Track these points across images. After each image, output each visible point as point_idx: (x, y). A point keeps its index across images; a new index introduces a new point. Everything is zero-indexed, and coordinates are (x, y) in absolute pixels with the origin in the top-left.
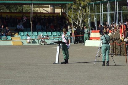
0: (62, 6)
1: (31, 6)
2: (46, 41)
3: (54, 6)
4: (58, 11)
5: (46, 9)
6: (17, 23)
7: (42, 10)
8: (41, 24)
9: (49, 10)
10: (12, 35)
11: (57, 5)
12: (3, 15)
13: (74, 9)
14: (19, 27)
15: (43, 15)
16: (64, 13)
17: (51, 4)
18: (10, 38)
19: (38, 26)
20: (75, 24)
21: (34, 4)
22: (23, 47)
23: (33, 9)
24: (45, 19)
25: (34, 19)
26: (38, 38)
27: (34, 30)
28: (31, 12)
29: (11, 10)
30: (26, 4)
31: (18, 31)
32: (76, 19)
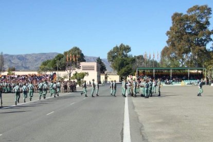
0: (201, 70)
2: (195, 84)
3: (198, 70)
4: (200, 72)
6: (182, 77)
7: (193, 71)
9: (196, 71)
10: (181, 81)
12: (177, 74)
13: (206, 71)
14: (184, 78)
15: (193, 74)
16: (202, 73)
18: (180, 83)
21: (190, 69)
22: (185, 86)
23: (189, 71)
25: (190, 75)
27: (190, 79)
30: (186, 69)
31: (183, 80)
32: (207, 75)
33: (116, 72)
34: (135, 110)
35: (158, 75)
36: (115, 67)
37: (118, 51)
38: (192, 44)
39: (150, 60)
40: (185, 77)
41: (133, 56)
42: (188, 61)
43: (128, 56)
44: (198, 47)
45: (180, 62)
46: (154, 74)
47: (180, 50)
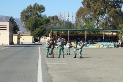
0: (116, 32)
1: (104, 32)
2: (109, 46)
4: (114, 34)
5: (109, 33)
8: (107, 39)
9: (111, 33)
11: (114, 31)
12: (92, 35)
13: (121, 33)
14: (98, 40)
15: (108, 36)
16: (117, 35)
17: (111, 31)
18: (94, 44)
19: (106, 40)
20: (121, 40)
21: (104, 31)
22: (100, 48)
24: (109, 37)
26: (106, 45)
28: (103, 34)
29: (95, 33)
30: (101, 31)
33: (30, 32)
34: (48, 72)
35: (72, 36)
36: (28, 27)
37: (31, 11)
38: (108, 5)
39: (65, 20)
40: (100, 39)
41: (48, 17)
42: (103, 23)
43: (42, 16)
44: (113, 8)
45: (95, 24)
46: (69, 35)
47: (95, 11)
